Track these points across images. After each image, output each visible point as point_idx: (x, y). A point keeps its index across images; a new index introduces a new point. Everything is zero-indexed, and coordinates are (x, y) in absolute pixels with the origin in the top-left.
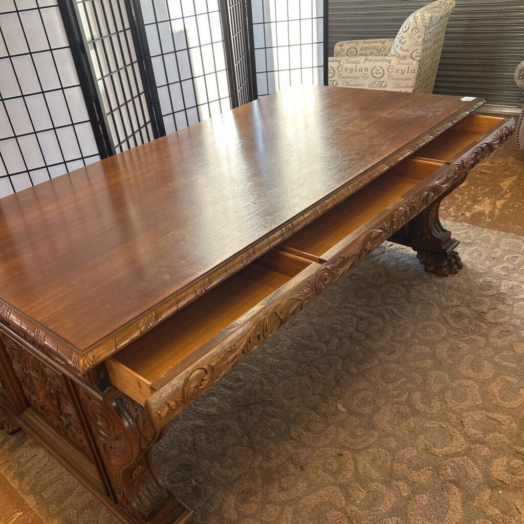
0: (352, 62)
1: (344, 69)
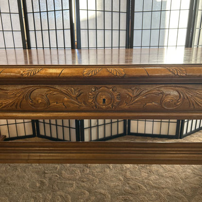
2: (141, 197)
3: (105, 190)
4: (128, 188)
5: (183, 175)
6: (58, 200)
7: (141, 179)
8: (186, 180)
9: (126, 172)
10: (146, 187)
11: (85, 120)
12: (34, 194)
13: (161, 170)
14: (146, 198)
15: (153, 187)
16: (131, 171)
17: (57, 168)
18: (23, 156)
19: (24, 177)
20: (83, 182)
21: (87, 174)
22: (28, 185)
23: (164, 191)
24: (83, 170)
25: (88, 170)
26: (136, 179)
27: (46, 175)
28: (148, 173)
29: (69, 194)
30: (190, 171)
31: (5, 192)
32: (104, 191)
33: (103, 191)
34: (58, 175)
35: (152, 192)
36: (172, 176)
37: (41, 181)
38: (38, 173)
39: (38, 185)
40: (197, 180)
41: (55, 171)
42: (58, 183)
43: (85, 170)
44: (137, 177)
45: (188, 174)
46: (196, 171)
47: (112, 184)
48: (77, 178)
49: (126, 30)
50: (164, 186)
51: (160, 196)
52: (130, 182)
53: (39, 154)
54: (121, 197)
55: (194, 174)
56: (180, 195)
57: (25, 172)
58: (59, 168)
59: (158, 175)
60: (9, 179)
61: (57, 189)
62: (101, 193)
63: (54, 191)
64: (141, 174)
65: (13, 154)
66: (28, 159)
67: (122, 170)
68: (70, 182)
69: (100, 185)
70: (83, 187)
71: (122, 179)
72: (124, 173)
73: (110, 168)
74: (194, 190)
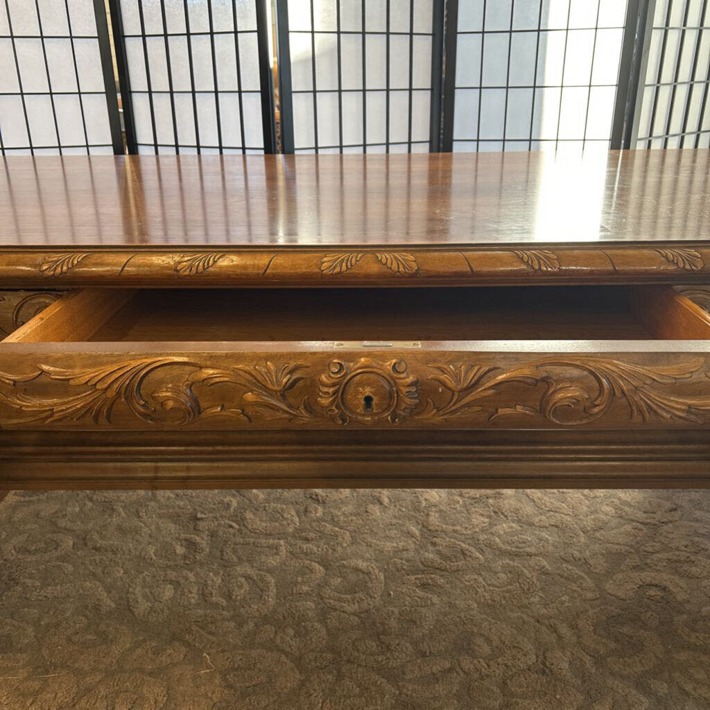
2: (467, 577)
3: (368, 560)
4: (431, 556)
5: (589, 522)
6: (241, 587)
7: (469, 532)
8: (598, 534)
9: (428, 515)
10: (482, 551)
12: (172, 574)
13: (529, 509)
14: (481, 579)
15: (503, 553)
16: (441, 511)
17: (229, 505)
18: (143, 468)
19: (137, 531)
20: (307, 540)
21: (318, 520)
22: (151, 550)
23: (532, 562)
24: (306, 511)
25: (320, 509)
26: (455, 531)
27: (201, 525)
28: (489, 517)
29: (269, 571)
30: (609, 509)
31: (91, 568)
32: (365, 564)
33: (362, 564)
34: (234, 524)
35: (498, 564)
36: (559, 524)
37: (186, 540)
38: (175, 518)
39: (180, 550)
40: (627, 534)
41: (224, 514)
42: (235, 544)
43: (310, 509)
44: (458, 528)
45: (604, 517)
46: (626, 509)
47: (389, 546)
48: (290, 530)
49: (432, 90)
50: (532, 550)
51: (520, 575)
52: (437, 540)
53: (186, 464)
54: (413, 577)
55: (621, 517)
56: (577, 571)
57: (139, 517)
58: (234, 504)
59: (519, 521)
60: (96, 537)
61: (235, 560)
62: (357, 570)
63: (226, 564)
64: (469, 519)
65: (111, 465)
66: (156, 478)
67: (417, 509)
68: (271, 541)
69: (354, 547)
70: (306, 554)
71: (417, 533)
72: (421, 517)
73: (381, 504)
74: (616, 558)
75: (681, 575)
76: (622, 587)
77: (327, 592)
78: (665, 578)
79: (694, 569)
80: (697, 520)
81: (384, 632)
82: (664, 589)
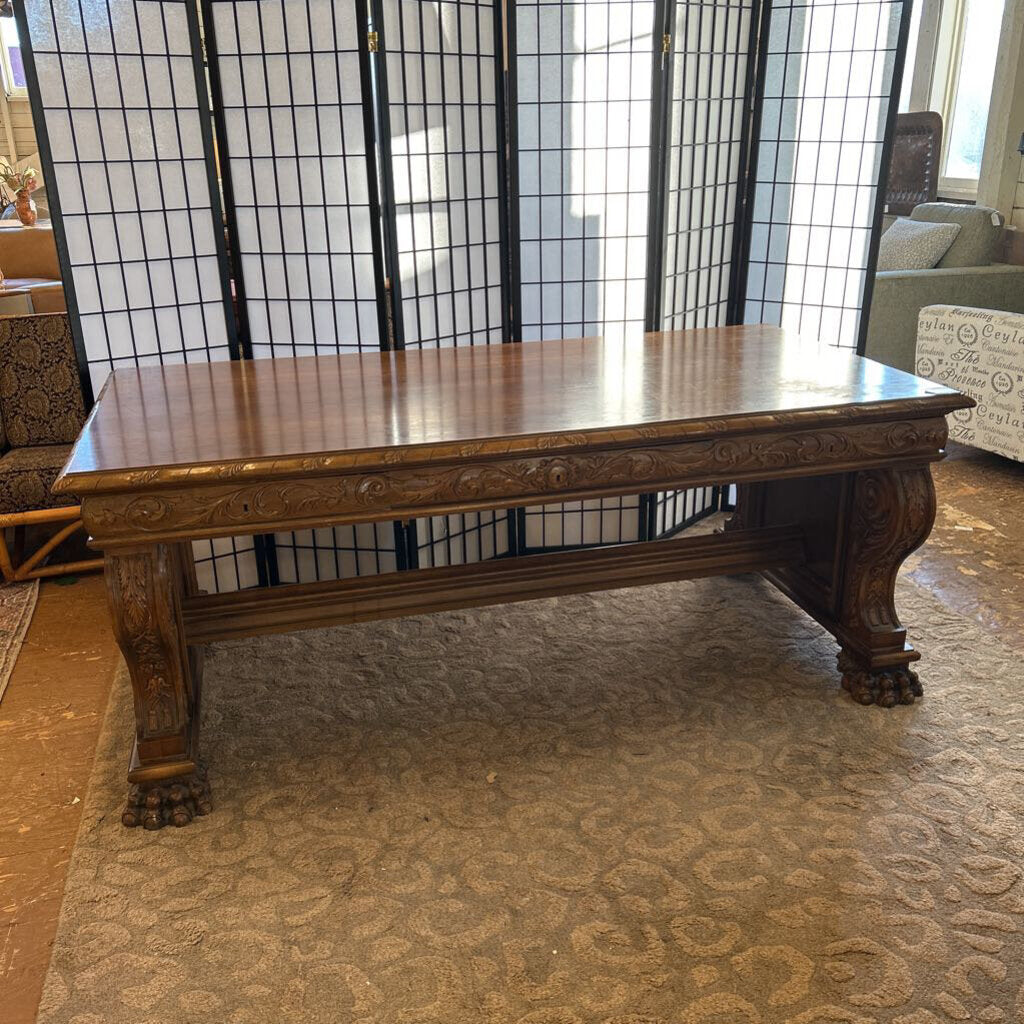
0: (1011, 324)
1: (993, 333)
2: (588, 661)
3: (511, 662)
4: (557, 653)
5: (665, 617)
7: (579, 635)
8: (673, 624)
10: (593, 645)
11: (418, 520)
12: (365, 693)
14: (598, 661)
15: (608, 644)
16: (553, 625)
19: (315, 671)
20: (459, 657)
21: (460, 644)
22: (337, 682)
23: (631, 646)
26: (569, 636)
27: (366, 660)
29: (440, 680)
30: (676, 607)
31: (296, 699)
32: (511, 665)
33: (509, 665)
34: (393, 656)
35: (607, 651)
36: (643, 621)
37: (361, 671)
39: (360, 678)
40: (693, 620)
42: (403, 668)
44: (571, 634)
47: (523, 652)
48: (442, 653)
50: (629, 639)
51: (624, 654)
52: (558, 643)
54: (549, 667)
55: (686, 611)
56: (662, 647)
59: (613, 624)
61: (410, 677)
62: (506, 669)
63: (404, 681)
64: (577, 627)
68: (431, 662)
69: (497, 656)
70: (463, 665)
71: (541, 641)
72: (540, 631)
73: (505, 627)
74: (688, 636)
75: (732, 639)
76: (698, 650)
77: (491, 685)
78: (725, 642)
79: (742, 635)
80: (740, 606)
81: (542, 699)
82: (724, 648)
